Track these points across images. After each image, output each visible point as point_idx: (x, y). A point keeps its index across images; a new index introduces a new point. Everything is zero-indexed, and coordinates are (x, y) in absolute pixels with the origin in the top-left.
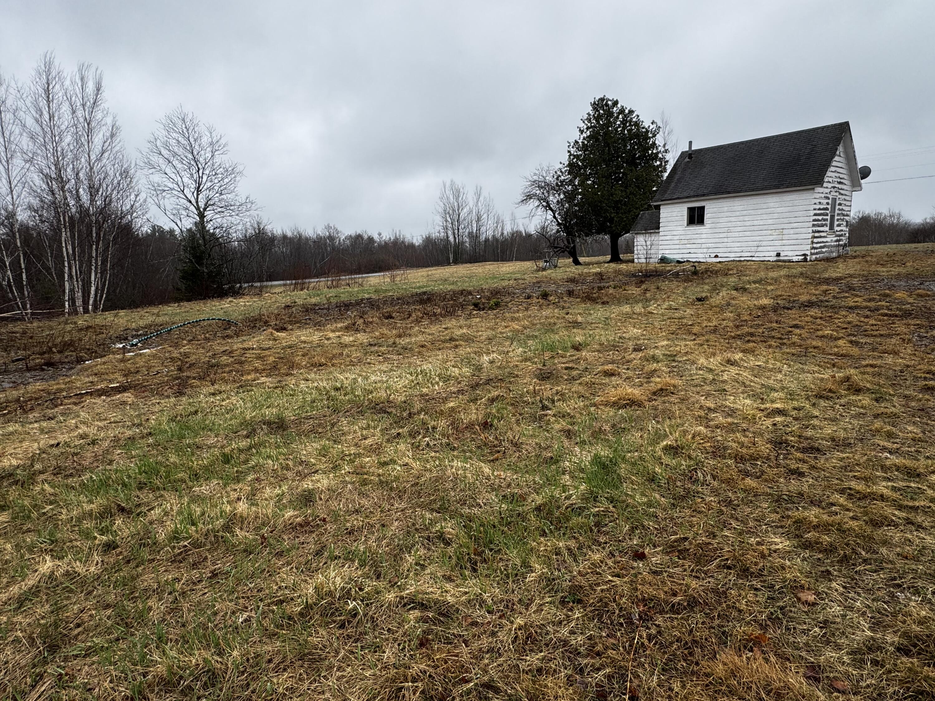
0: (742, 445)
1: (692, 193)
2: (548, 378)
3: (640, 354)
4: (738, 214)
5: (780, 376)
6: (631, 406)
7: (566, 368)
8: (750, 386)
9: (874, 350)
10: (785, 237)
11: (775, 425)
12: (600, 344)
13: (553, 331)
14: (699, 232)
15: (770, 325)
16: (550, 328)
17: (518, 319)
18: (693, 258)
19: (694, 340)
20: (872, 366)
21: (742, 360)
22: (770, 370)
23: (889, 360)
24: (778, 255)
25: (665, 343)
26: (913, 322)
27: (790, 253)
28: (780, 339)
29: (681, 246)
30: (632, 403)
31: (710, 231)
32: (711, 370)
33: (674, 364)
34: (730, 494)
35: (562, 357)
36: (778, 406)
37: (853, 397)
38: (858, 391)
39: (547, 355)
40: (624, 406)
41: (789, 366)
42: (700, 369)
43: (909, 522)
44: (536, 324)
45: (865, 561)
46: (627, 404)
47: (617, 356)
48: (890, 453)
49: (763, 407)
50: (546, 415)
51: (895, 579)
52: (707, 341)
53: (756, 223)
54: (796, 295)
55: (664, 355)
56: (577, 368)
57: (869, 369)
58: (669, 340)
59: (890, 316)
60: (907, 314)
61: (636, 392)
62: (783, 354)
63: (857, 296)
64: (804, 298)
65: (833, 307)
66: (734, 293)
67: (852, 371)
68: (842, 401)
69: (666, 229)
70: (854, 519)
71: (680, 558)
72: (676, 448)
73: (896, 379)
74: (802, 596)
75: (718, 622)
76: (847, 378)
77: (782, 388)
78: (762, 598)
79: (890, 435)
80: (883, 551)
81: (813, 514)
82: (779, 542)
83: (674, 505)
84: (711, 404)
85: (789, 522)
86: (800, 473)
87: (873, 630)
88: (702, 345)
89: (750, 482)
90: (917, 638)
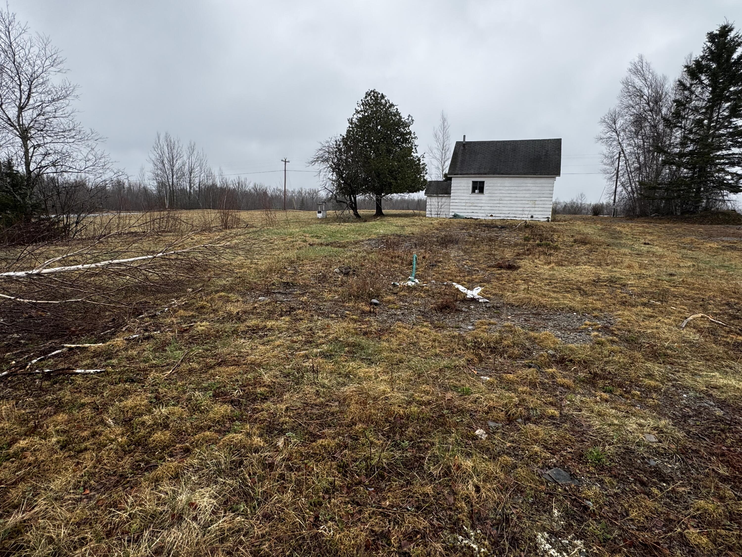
1: (476, 172)
4: (507, 188)
10: (537, 206)
14: (480, 198)
18: (475, 216)
24: (532, 217)
27: (539, 216)
29: (466, 207)
31: (488, 198)
53: (518, 195)
69: (455, 194)
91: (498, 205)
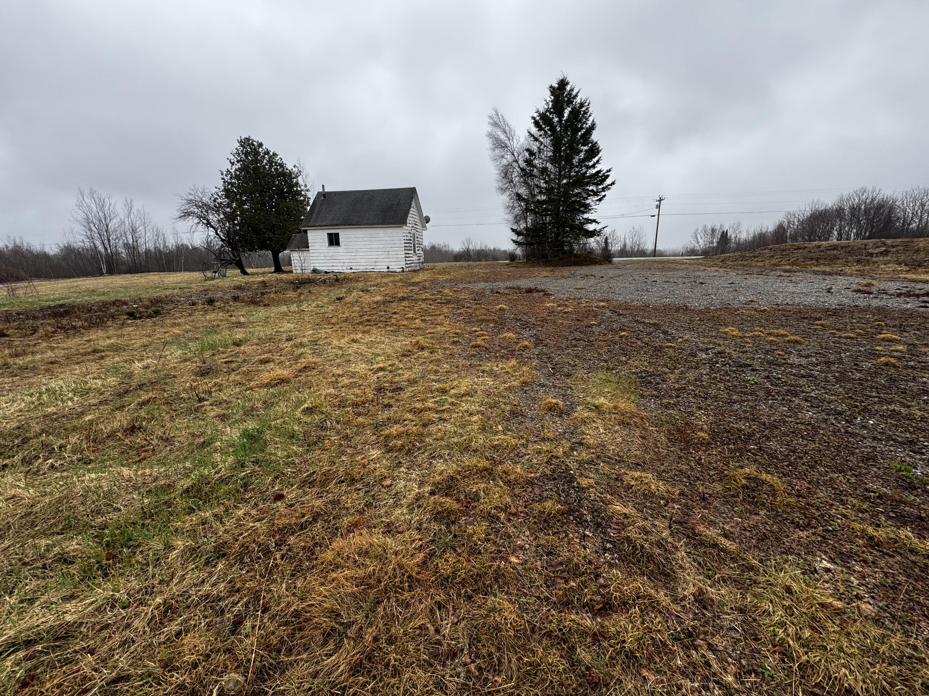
0: (357, 396)
1: (329, 223)
2: (208, 373)
3: (291, 343)
4: (361, 239)
5: (383, 346)
6: (281, 384)
7: (226, 363)
8: (365, 355)
9: (432, 324)
10: (391, 256)
11: (378, 378)
12: (259, 339)
13: (216, 332)
14: (338, 251)
15: (380, 313)
16: (214, 329)
17: (179, 325)
18: (336, 269)
19: (332, 328)
20: (431, 333)
21: (361, 338)
23: (439, 328)
24: (388, 268)
25: (311, 332)
26: (450, 306)
27: (394, 267)
28: (386, 322)
29: (326, 261)
30: (283, 381)
31: (345, 251)
32: (341, 348)
33: (316, 347)
34: (348, 431)
35: (223, 353)
36: (381, 365)
37: (420, 353)
38: (423, 349)
39: (207, 354)
40: (276, 385)
41: (389, 339)
42: (334, 348)
43: (440, 419)
44: (199, 328)
45: (419, 449)
46: (278, 383)
47: (272, 346)
48: (436, 382)
49: (372, 367)
50: (203, 406)
51: (431, 454)
52: (341, 328)
53: (372, 246)
54: (396, 293)
55: (309, 341)
56: (236, 361)
57: (429, 336)
58: (314, 330)
59: (441, 303)
60: (448, 302)
61: (285, 373)
62: (386, 331)
63: (427, 292)
64: (400, 295)
65: (415, 300)
67: (420, 338)
68: (415, 356)
69: (313, 248)
70: (415, 425)
71: (310, 488)
72: (311, 409)
73: (441, 339)
74: (384, 483)
75: (332, 522)
76: (417, 342)
77: (383, 354)
78: (361, 494)
79: (436, 372)
80: (427, 440)
81: (395, 429)
82: (375, 453)
83: (308, 450)
84: (340, 372)
85: (382, 438)
86: (390, 406)
87: (419, 488)
88: (337, 331)
89: (361, 419)
90: (438, 483)
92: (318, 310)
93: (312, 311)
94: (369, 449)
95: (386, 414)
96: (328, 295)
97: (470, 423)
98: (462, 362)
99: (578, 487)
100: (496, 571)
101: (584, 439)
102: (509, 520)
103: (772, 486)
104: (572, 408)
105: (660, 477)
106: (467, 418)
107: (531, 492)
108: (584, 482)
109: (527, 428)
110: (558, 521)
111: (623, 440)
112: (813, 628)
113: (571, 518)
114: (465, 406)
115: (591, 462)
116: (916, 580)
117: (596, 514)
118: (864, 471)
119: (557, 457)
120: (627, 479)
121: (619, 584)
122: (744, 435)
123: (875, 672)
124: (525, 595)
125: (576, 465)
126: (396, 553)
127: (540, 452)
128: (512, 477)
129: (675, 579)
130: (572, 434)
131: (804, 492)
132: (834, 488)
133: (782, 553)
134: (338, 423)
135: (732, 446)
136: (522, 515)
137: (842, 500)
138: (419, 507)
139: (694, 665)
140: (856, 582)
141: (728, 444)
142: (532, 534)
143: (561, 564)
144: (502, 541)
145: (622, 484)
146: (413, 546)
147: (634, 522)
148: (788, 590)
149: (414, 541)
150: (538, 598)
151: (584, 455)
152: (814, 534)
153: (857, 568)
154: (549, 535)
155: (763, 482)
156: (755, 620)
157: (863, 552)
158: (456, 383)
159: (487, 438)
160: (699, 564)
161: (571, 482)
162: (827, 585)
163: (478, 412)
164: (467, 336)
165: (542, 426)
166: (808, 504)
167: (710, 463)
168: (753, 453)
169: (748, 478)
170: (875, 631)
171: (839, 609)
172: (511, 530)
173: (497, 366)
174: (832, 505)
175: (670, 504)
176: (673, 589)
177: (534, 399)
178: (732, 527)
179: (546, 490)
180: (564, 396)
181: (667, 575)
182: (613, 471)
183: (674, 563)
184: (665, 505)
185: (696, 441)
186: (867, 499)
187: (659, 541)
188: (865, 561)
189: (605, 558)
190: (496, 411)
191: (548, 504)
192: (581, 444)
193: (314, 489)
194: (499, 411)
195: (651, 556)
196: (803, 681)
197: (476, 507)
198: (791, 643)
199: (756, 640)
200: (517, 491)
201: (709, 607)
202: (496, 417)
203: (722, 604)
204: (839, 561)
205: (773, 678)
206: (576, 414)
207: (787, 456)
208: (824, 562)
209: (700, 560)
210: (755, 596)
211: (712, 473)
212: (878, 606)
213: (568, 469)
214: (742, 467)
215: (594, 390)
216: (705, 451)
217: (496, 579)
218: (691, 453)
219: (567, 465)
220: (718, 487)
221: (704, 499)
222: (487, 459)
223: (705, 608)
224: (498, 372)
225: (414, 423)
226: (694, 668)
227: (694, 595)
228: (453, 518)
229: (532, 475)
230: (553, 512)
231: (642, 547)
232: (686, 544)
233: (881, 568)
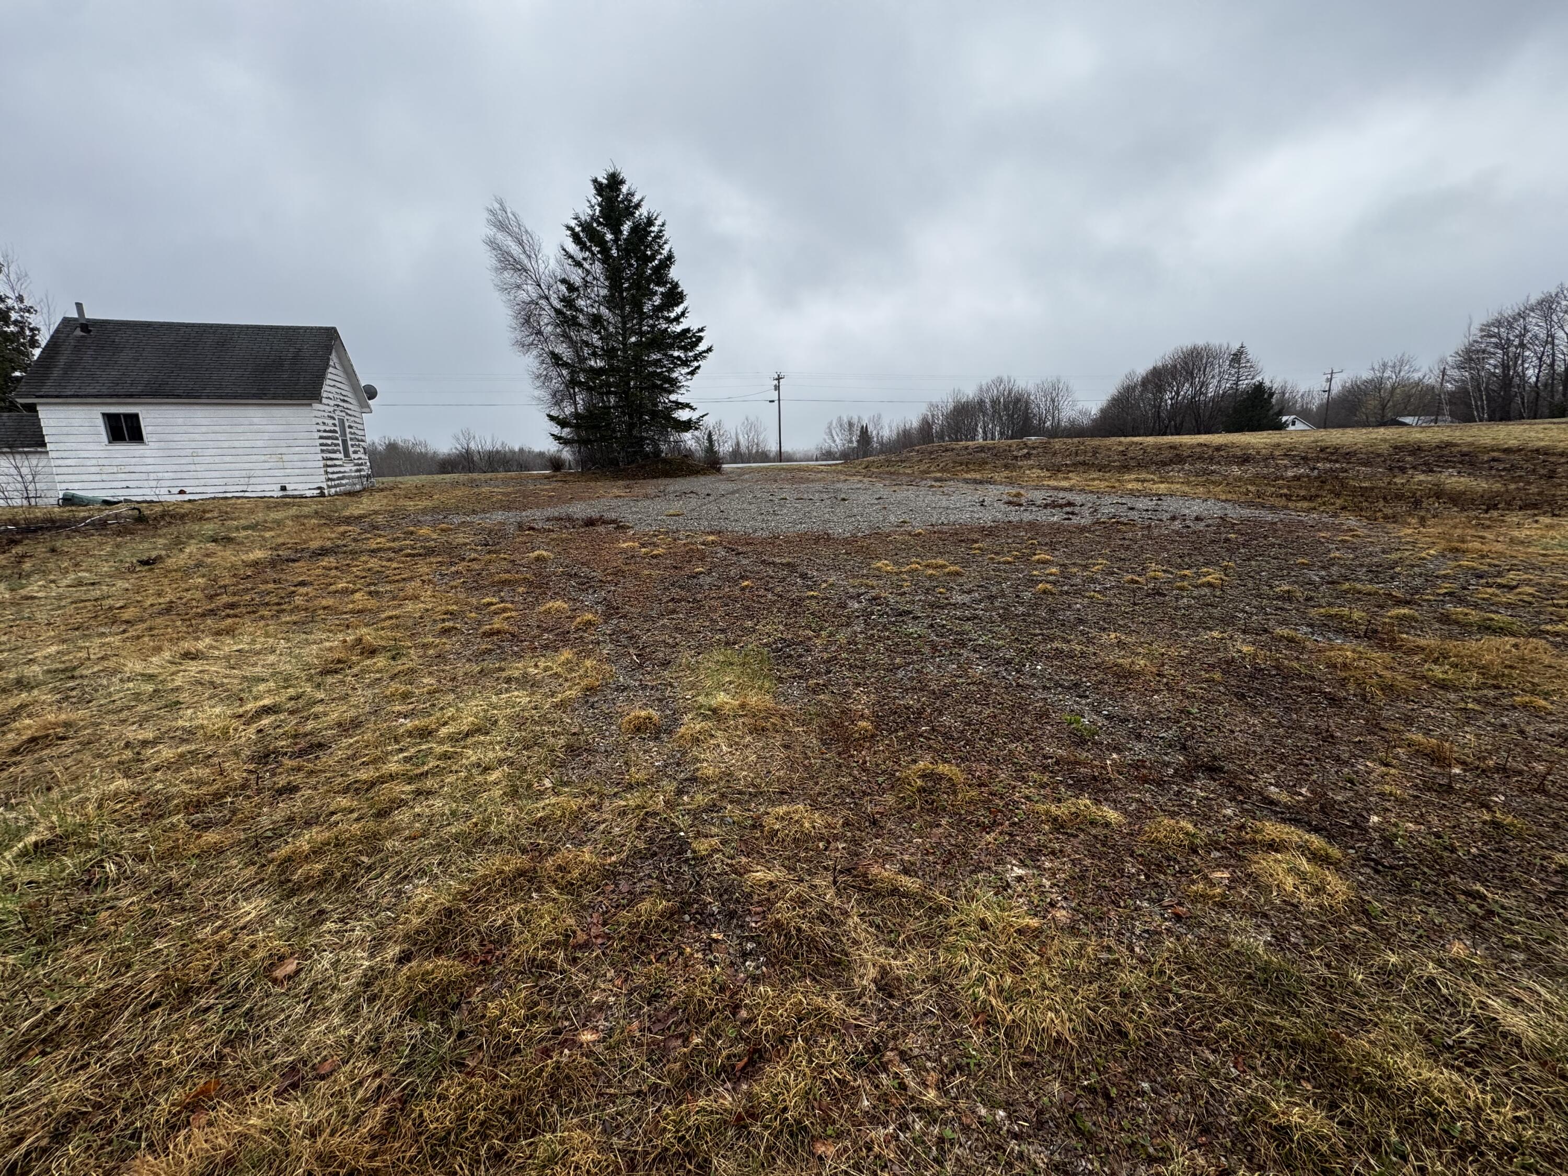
0: (200, 783)
4: (204, 429)
5: (272, 658)
8: (222, 685)
9: (394, 598)
10: (287, 465)
11: (260, 731)
14: (137, 453)
15: (262, 587)
18: (136, 495)
19: (124, 631)
20: (391, 618)
21: (211, 647)
22: (258, 653)
23: (410, 606)
24: (284, 488)
25: (53, 649)
26: (433, 560)
27: (300, 487)
28: (278, 604)
29: (104, 477)
31: (161, 453)
32: (150, 678)
33: (71, 684)
36: (266, 702)
37: (368, 662)
38: (373, 652)
41: (288, 640)
42: (129, 680)
43: (418, 793)
45: (369, 869)
48: (405, 717)
49: (241, 710)
52: (151, 629)
53: (236, 444)
54: (305, 542)
55: (49, 671)
57: (387, 623)
58: (64, 641)
59: (414, 555)
60: (430, 552)
62: (280, 625)
63: (380, 536)
64: (315, 545)
65: (353, 552)
66: (211, 546)
67: (364, 630)
68: (355, 670)
69: (60, 446)
70: (358, 820)
71: (44, 1053)
72: (50, 842)
73: (414, 628)
74: (279, 973)
75: (122, 1123)
76: (359, 640)
77: (273, 675)
78: (212, 1018)
79: (405, 696)
80: (389, 844)
81: (305, 841)
82: (251, 909)
83: (39, 954)
84: (148, 734)
85: (271, 868)
86: (292, 789)
87: (372, 956)
88: (138, 637)
89: (211, 837)
90: (417, 932)
91: (193, 467)
92: (79, 593)
93: (60, 598)
94: (234, 902)
95: (283, 809)
96: (112, 554)
97: (484, 787)
98: (463, 668)
99: (693, 859)
100: (552, 1075)
101: (698, 769)
102: (574, 961)
103: (950, 779)
104: (675, 721)
105: (815, 806)
106: (480, 779)
107: (613, 892)
108: (702, 846)
109: (598, 772)
110: (664, 931)
111: (759, 757)
112: (1014, 969)
113: (687, 917)
114: (472, 756)
115: (713, 807)
116: (1100, 859)
117: (726, 897)
118: (1040, 732)
119: (656, 814)
120: (768, 821)
121: (770, 1008)
122: (913, 713)
123: (1078, 1001)
124: (613, 1098)
125: (688, 819)
126: (313, 1133)
127: (625, 813)
128: (576, 873)
129: (848, 967)
130: (678, 765)
131: (985, 778)
132: (1014, 764)
133: (972, 872)
134: (142, 860)
135: (901, 733)
136: (600, 941)
137: (1023, 777)
138: (372, 1000)
139: (884, 1098)
140: (1048, 884)
141: (896, 731)
142: (618, 973)
143: (675, 1009)
144: (562, 1008)
145: (762, 832)
146: (360, 1094)
147: (785, 892)
148: (983, 925)
149: (361, 1083)
150: (639, 1094)
151: (701, 799)
152: (1001, 833)
153: (1048, 865)
154: (650, 963)
155: (941, 777)
156: (951, 986)
157: (1050, 841)
158: (450, 712)
159: (521, 810)
160: (878, 927)
161: (681, 852)
162: (1021, 900)
163: (501, 762)
164: (473, 615)
165: (626, 763)
166: (991, 794)
167: (877, 765)
168: (925, 738)
169: (923, 776)
170: (1072, 944)
171: (1036, 929)
172: (579, 978)
173: (536, 666)
174: (1014, 787)
175: (832, 846)
176: (848, 984)
177: (608, 716)
178: (912, 854)
179: (640, 880)
180: (660, 700)
181: (838, 963)
182: (747, 814)
183: (844, 939)
184: (826, 849)
185: (857, 735)
186: (1045, 768)
187: (822, 913)
188: (1053, 853)
189: (746, 970)
190: (538, 753)
191: (644, 906)
192: (693, 779)
193: (60, 1055)
194: (543, 752)
195: (813, 940)
196: (1012, 1051)
197: (504, 956)
198: (994, 1002)
199: (956, 1016)
200: (586, 899)
201: (896, 993)
202: (539, 763)
203: (911, 979)
204: (1028, 862)
205: (978, 1065)
206: (682, 730)
207: (962, 732)
208: (1015, 868)
209: (878, 920)
210: (947, 950)
211: (880, 780)
212: (1072, 909)
213: (675, 829)
214: (915, 761)
215: (709, 683)
216: (869, 749)
217: (554, 1094)
218: (853, 756)
219: (673, 824)
220: (890, 799)
221: (874, 823)
222: (524, 851)
223: (891, 996)
224: (539, 677)
225: (355, 815)
226: (887, 1102)
227: (874, 981)
228: (453, 998)
229: (614, 859)
230: (654, 918)
231: (799, 930)
232: (859, 902)
233: (1069, 856)
